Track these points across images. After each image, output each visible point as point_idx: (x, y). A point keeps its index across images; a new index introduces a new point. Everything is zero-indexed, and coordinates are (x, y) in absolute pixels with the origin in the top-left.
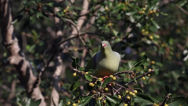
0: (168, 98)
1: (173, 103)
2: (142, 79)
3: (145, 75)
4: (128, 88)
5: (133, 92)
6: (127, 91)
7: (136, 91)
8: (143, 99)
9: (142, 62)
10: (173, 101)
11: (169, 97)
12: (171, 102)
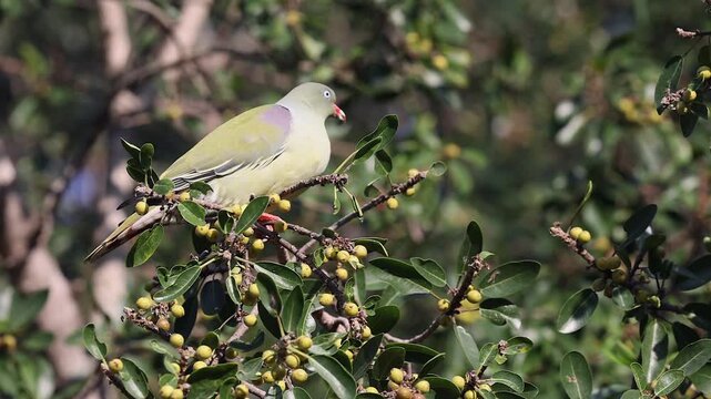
0: (477, 270)
1: (498, 286)
2: (388, 206)
3: (397, 192)
4: (335, 239)
5: (351, 253)
6: (330, 250)
7: (362, 250)
8: (391, 277)
9: (378, 141)
10: (499, 278)
11: (483, 263)
12: (490, 284)
